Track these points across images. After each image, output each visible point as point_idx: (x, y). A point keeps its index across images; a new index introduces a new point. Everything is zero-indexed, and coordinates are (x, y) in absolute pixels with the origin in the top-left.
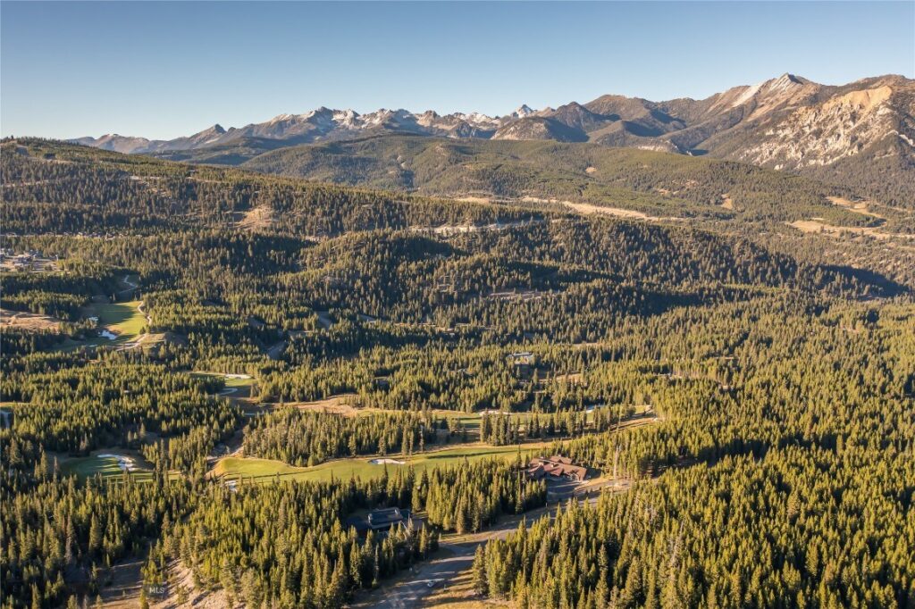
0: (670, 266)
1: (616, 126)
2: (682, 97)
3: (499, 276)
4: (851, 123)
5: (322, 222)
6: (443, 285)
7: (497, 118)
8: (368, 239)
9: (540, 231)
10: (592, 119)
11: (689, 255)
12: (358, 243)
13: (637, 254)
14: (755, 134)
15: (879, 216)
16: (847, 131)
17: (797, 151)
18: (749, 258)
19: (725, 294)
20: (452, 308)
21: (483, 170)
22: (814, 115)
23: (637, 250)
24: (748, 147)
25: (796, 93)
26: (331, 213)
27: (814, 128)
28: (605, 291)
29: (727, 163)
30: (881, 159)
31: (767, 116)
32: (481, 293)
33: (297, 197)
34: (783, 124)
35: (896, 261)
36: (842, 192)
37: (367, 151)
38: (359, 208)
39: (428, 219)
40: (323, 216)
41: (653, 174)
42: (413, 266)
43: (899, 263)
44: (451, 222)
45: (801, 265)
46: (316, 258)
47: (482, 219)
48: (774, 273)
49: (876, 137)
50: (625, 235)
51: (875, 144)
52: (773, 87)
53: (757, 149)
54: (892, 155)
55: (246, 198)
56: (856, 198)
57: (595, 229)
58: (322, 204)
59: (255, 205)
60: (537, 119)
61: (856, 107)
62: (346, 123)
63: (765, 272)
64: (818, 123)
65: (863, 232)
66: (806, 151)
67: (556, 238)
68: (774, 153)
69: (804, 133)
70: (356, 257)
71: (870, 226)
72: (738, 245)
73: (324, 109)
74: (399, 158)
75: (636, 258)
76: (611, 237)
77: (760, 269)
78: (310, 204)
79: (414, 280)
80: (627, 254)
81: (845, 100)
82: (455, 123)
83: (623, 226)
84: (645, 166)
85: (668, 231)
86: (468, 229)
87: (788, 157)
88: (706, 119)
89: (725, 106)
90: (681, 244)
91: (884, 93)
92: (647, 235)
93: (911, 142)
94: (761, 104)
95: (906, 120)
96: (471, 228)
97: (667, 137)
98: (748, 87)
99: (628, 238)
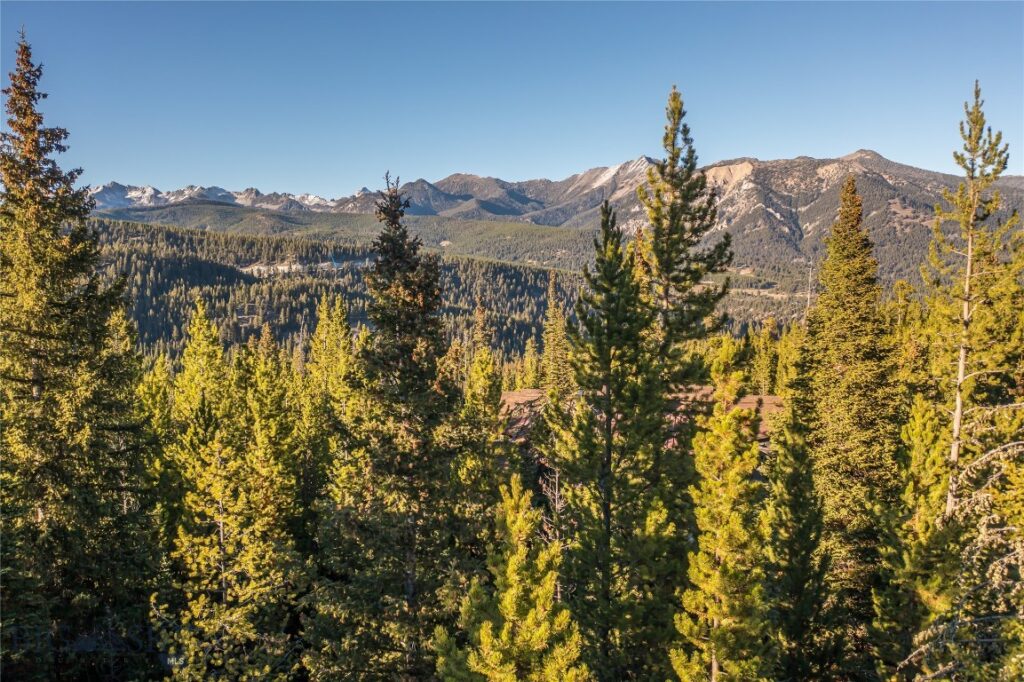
1: (471, 205)
2: (539, 178)
4: (717, 198)
7: (333, 200)
10: (443, 199)
13: (522, 300)
14: (620, 211)
15: (769, 280)
23: (522, 295)
30: (751, 233)
31: (630, 196)
37: (165, 220)
41: (517, 245)
42: (195, 291)
44: (265, 260)
47: (310, 255)
49: (743, 212)
50: (505, 277)
51: (743, 218)
52: (631, 169)
54: (762, 227)
56: (740, 265)
57: (465, 270)
61: (720, 183)
62: (145, 201)
65: (759, 293)
71: (764, 287)
73: (115, 185)
76: (487, 280)
80: (509, 299)
81: (708, 176)
82: (282, 201)
83: (500, 268)
84: (508, 238)
86: (290, 267)
88: (565, 200)
89: (584, 187)
90: (573, 290)
91: (746, 169)
92: (531, 277)
93: (778, 215)
94: (621, 185)
95: (771, 195)
96: (294, 267)
97: (527, 217)
98: (606, 168)
99: (508, 281)
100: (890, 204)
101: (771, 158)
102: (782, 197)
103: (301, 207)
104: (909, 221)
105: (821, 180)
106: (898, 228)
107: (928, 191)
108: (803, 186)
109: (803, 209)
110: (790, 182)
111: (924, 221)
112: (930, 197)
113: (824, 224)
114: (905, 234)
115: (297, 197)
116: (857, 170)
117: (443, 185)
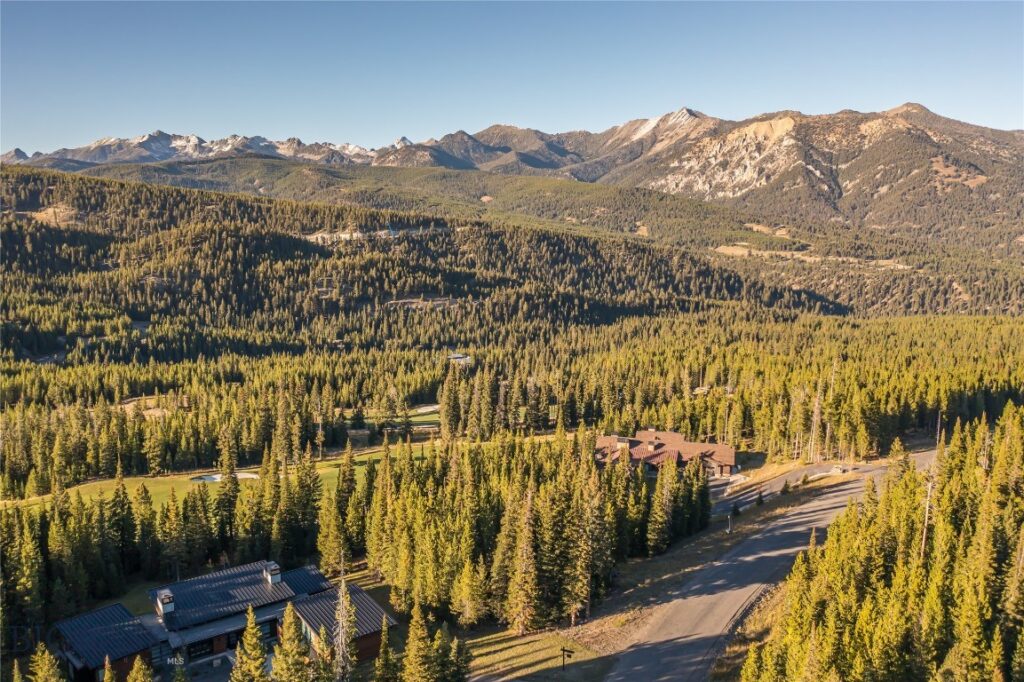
0: (602, 281)
1: (510, 158)
2: (578, 130)
3: (400, 278)
4: (757, 154)
5: (148, 225)
6: (324, 289)
7: (373, 150)
8: (213, 231)
9: (444, 240)
10: (482, 150)
11: (622, 269)
12: (197, 236)
13: (564, 267)
14: (659, 166)
15: (803, 242)
16: (753, 163)
17: (704, 183)
18: (689, 272)
19: (678, 304)
20: (337, 319)
21: (362, 192)
22: (719, 146)
23: (564, 262)
24: (653, 180)
25: (695, 128)
26: (161, 215)
27: (720, 159)
28: (539, 297)
29: (637, 189)
30: (790, 190)
31: (669, 149)
32: (376, 300)
33: (111, 193)
34: (687, 155)
35: (838, 280)
36: (760, 219)
37: (215, 174)
38: (202, 210)
39: (297, 224)
40: (149, 218)
41: (558, 201)
42: (279, 265)
43: (841, 281)
44: (328, 227)
45: (746, 281)
46: (134, 257)
47: (369, 224)
48: (719, 289)
49: (783, 169)
50: (548, 245)
51: (782, 175)
52: (671, 121)
53: (663, 182)
54: (801, 185)
55: (35, 194)
56: (776, 225)
57: (511, 238)
58: (149, 204)
59: (49, 203)
60: (420, 147)
61: (761, 139)
62: (189, 150)
63: (709, 289)
64: (724, 155)
65: (793, 255)
66: (714, 183)
67: (464, 248)
68: (681, 185)
69: (710, 164)
70: (195, 253)
71: (798, 250)
72: (676, 259)
73: (161, 134)
74: (257, 182)
75: (563, 272)
76: (532, 248)
77: (704, 285)
78: (131, 202)
79: (282, 282)
80: (552, 266)
81: (750, 130)
82: (324, 152)
83: (544, 235)
84: (548, 194)
85: (596, 243)
86: (352, 235)
87: (696, 189)
88: (604, 153)
89: (623, 140)
90: (612, 257)
91: (788, 125)
92: (572, 246)
93: (818, 173)
94: (661, 138)
95: (811, 152)
96: (355, 235)
97: (565, 170)
98: (646, 120)
99: (551, 248)
100: (932, 162)
101: (814, 113)
102: (823, 154)
103: (342, 158)
104: (950, 180)
105: (863, 137)
106: (939, 187)
107: (973, 149)
108: (845, 143)
109: (843, 167)
110: (832, 138)
111: (966, 180)
112: (975, 155)
113: (863, 182)
114: (946, 194)
115: (338, 147)
116: (901, 126)
117: (483, 136)
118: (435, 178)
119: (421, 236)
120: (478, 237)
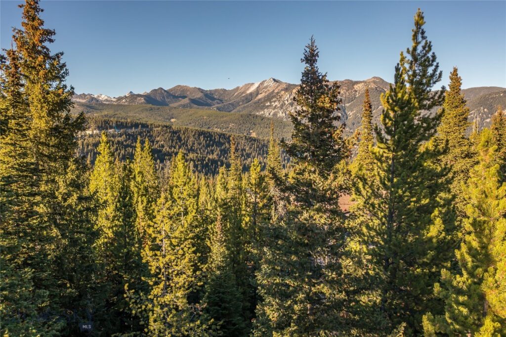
1: (186, 101)
2: (220, 88)
7: (114, 98)
9: (146, 135)
10: (172, 98)
11: (244, 150)
13: (213, 148)
14: (261, 105)
17: (282, 113)
22: (289, 95)
23: (213, 146)
24: (258, 111)
25: (277, 87)
27: (290, 101)
28: (198, 161)
29: (250, 115)
31: (265, 97)
34: (274, 100)
41: (210, 121)
47: (103, 125)
50: (204, 137)
52: (265, 84)
53: (263, 112)
57: (184, 134)
60: (139, 96)
64: (292, 99)
66: (287, 113)
67: (158, 139)
68: (271, 114)
69: (285, 104)
75: (212, 151)
76: (195, 139)
80: (206, 148)
82: (88, 98)
83: (202, 132)
84: (205, 118)
85: (230, 136)
86: (93, 132)
87: (278, 116)
88: (233, 99)
89: (243, 93)
90: (238, 143)
92: (217, 138)
94: (261, 92)
96: (95, 132)
97: (214, 108)
98: (253, 84)
99: (206, 139)
101: (333, 80)
103: (98, 101)
105: (356, 91)
108: (347, 94)
109: (347, 105)
110: (342, 92)
113: (357, 112)
115: (96, 96)
116: (372, 86)
117: (172, 91)
118: (147, 110)
119: (134, 132)
120: (165, 133)
